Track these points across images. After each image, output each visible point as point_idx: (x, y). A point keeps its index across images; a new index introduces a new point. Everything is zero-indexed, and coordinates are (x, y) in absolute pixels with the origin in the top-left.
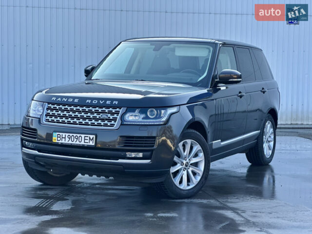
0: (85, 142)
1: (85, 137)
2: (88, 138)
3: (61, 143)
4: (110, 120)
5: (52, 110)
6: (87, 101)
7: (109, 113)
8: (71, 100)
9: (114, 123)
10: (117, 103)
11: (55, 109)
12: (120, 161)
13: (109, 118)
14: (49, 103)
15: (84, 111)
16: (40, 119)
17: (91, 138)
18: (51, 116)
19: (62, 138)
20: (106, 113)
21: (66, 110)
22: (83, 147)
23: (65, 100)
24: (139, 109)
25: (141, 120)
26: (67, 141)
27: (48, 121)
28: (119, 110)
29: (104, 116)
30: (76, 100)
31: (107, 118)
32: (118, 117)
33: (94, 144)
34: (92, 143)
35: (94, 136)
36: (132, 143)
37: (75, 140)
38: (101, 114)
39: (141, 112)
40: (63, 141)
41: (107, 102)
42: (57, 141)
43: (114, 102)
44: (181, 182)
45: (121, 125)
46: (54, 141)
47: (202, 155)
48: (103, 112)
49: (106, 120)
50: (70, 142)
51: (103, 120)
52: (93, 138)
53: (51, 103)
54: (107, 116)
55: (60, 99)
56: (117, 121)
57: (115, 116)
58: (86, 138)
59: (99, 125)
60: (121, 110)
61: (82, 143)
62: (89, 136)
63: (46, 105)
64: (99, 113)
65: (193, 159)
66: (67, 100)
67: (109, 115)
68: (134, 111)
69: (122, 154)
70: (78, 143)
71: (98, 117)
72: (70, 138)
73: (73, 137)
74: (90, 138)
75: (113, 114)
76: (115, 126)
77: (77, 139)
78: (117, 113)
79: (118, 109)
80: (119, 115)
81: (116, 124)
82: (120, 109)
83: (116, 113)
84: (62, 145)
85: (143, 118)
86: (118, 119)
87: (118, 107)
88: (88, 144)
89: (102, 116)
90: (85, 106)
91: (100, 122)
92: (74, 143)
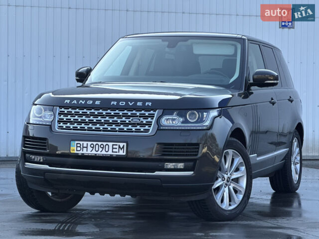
0: (113, 152)
1: (113, 145)
2: (117, 147)
3: (82, 154)
4: (142, 125)
5: (66, 115)
6: (112, 103)
7: (140, 117)
8: (91, 102)
9: (149, 128)
10: (150, 104)
11: (69, 113)
12: (157, 173)
13: (142, 122)
14: (61, 107)
15: (109, 115)
16: (51, 126)
17: (121, 147)
18: (65, 122)
19: (83, 147)
20: (137, 116)
21: (85, 114)
22: (111, 158)
23: (83, 103)
24: (178, 112)
25: (179, 124)
26: (89, 151)
27: (61, 127)
28: (154, 113)
29: (136, 120)
30: (97, 103)
31: (139, 122)
32: (154, 121)
33: (125, 154)
34: (122, 153)
35: (125, 144)
36: (171, 152)
37: (101, 149)
38: (131, 118)
39: (180, 115)
40: (85, 152)
41: (138, 103)
42: (76, 152)
43: (147, 104)
44: (222, 201)
45: (158, 130)
46: (72, 152)
47: (243, 168)
48: (134, 116)
49: (138, 124)
50: (94, 152)
51: (134, 125)
52: (124, 146)
53: (63, 107)
54: (140, 120)
55: (75, 102)
56: (152, 126)
57: (149, 119)
58: (114, 147)
59: (130, 131)
60: (156, 113)
61: (110, 153)
62: (118, 144)
63: (58, 110)
64: (128, 117)
65: (234, 173)
66: (86, 102)
67: (142, 119)
68: (172, 114)
69: (160, 165)
70: (104, 152)
71: (127, 122)
72: (93, 148)
73: (97, 146)
74: (119, 147)
75: (146, 117)
76: (150, 131)
77: (103, 148)
78: (152, 116)
79: (152, 112)
80: (155, 118)
81: (151, 129)
82: (155, 111)
83: (149, 117)
84: (83, 156)
85: (183, 122)
86: (153, 123)
87: (152, 110)
88: (118, 154)
89: (132, 120)
90: (109, 109)
91: (130, 127)
92: (99, 153)
